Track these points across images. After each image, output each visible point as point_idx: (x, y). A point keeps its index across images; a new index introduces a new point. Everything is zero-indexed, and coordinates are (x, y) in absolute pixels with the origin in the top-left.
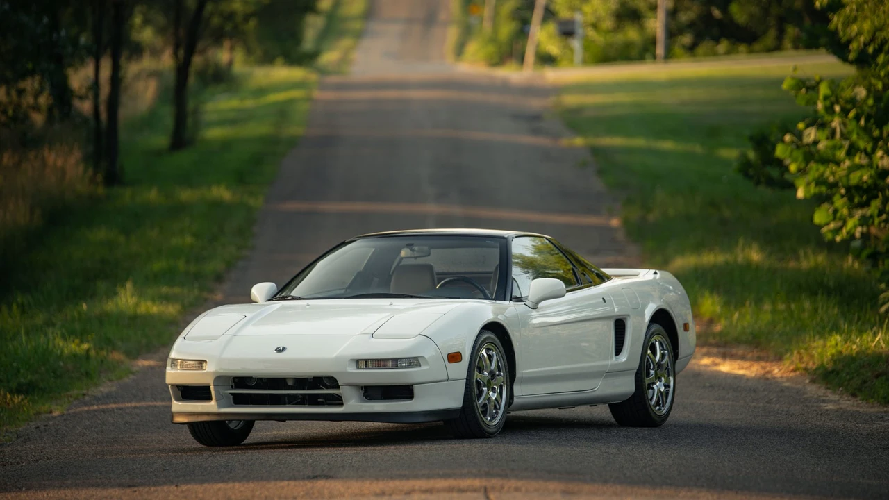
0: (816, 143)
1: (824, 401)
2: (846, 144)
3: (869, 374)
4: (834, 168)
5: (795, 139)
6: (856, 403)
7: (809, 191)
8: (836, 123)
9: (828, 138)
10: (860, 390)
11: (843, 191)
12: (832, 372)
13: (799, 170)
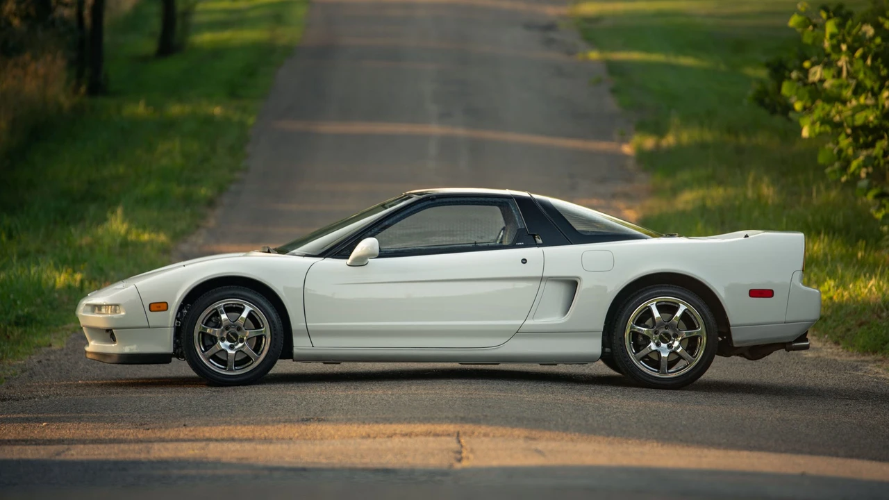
3: (853, 322)
4: (840, 107)
5: (801, 75)
7: (814, 131)
10: (843, 338)
11: (849, 131)
13: (805, 109)
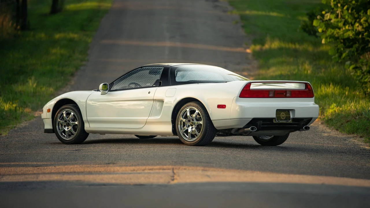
0: (330, 20)
1: (324, 132)
2: (343, 20)
3: (344, 121)
4: (338, 31)
5: (321, 18)
6: (337, 133)
7: (327, 41)
8: (339, 11)
9: (335, 18)
10: (340, 127)
11: (342, 41)
12: (330, 120)
13: (323, 31)
